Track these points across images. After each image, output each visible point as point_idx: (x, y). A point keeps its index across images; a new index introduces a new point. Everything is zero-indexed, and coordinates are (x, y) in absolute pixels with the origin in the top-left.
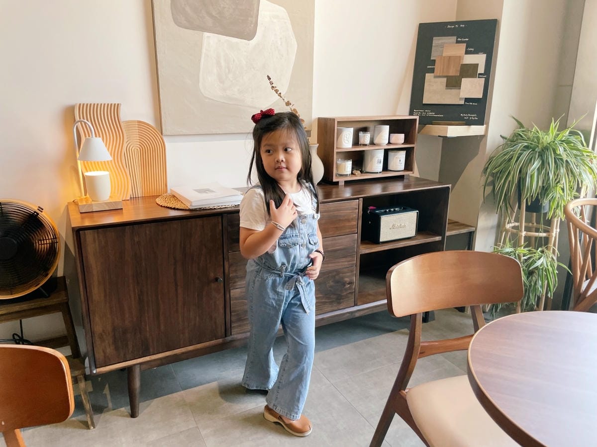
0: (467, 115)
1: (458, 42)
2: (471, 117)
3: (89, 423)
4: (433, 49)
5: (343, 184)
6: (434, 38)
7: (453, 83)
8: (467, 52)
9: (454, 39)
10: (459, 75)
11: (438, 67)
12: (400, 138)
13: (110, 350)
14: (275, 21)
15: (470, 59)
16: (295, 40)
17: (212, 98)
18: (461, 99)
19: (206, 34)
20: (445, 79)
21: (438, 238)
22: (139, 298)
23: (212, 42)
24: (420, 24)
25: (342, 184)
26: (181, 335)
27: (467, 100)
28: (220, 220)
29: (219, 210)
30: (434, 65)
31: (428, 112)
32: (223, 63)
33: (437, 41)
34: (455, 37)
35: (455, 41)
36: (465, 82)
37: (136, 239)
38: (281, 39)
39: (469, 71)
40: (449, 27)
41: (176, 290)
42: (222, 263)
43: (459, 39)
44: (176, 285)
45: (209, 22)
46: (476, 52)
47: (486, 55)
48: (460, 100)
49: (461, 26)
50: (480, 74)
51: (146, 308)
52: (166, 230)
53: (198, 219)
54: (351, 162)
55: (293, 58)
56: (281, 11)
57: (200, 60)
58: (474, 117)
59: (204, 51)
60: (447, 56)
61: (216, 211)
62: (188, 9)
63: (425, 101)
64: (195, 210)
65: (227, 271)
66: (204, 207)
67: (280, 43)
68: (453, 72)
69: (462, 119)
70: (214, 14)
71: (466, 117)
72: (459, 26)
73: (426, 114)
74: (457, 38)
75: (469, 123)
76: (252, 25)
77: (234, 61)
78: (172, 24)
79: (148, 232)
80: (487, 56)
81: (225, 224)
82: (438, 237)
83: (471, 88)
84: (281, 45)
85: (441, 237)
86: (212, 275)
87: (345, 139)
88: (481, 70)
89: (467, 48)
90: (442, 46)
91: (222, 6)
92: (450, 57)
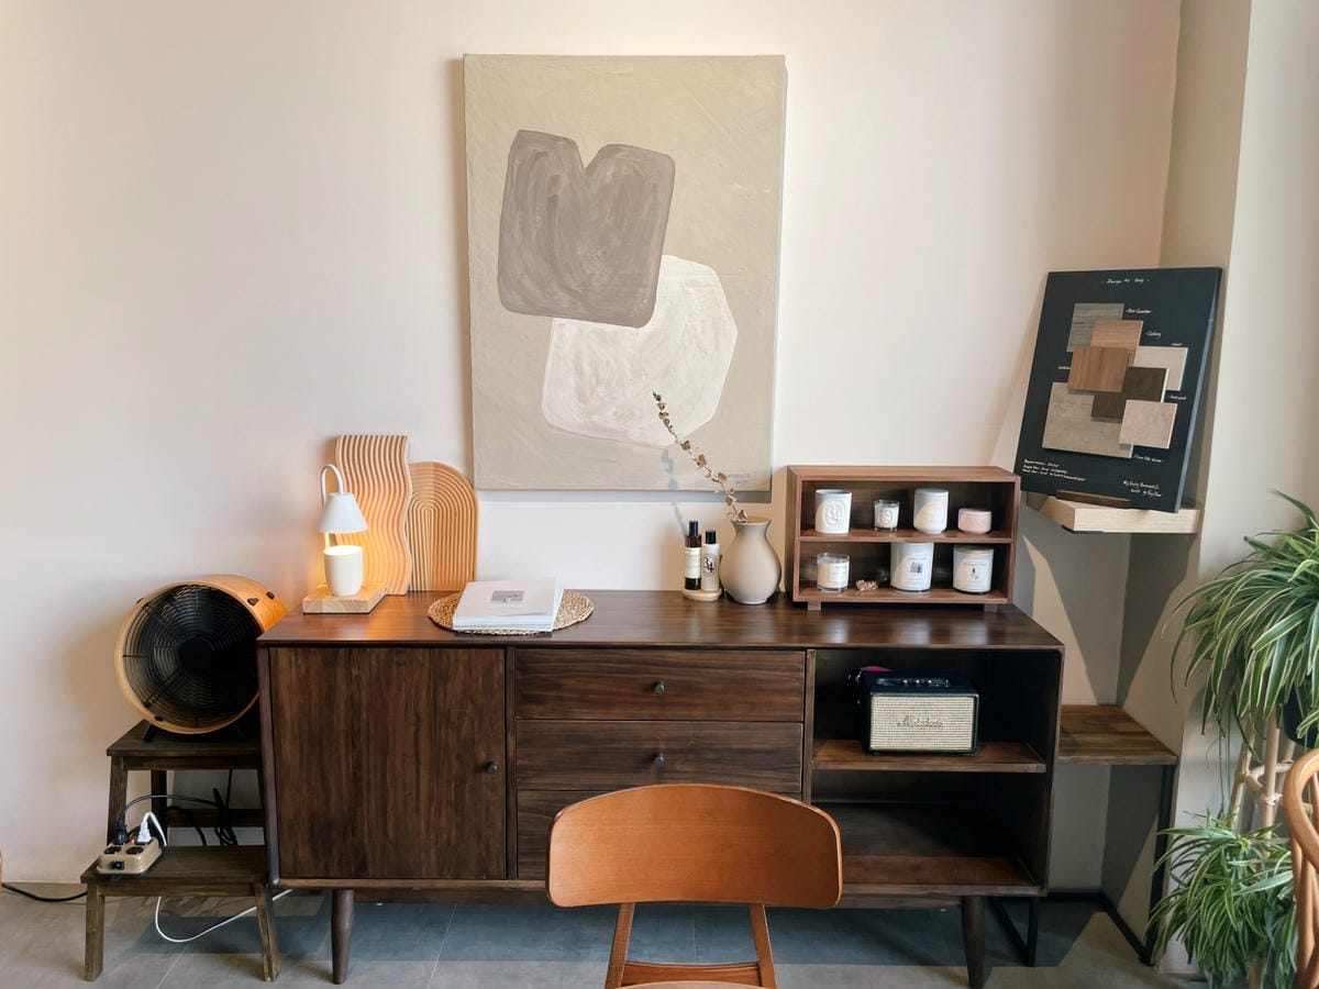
0: (1137, 484)
1: (1126, 316)
2: (1147, 489)
3: (266, 970)
4: (1073, 328)
5: (819, 608)
6: (1077, 305)
7: (1108, 409)
8: (1145, 341)
9: (1118, 309)
10: (1120, 391)
11: (1077, 369)
12: (977, 521)
13: (304, 853)
14: (691, 290)
15: (1148, 357)
16: (733, 321)
17: (563, 427)
18: (1126, 447)
19: (557, 321)
20: (1092, 398)
21: (1033, 767)
22: (355, 773)
23: (568, 334)
24: (1050, 273)
25: (815, 608)
26: (423, 856)
27: (1138, 449)
28: (502, 657)
29: (505, 639)
30: (1069, 366)
31: (1054, 468)
32: (587, 369)
33: (1082, 312)
34: (1122, 306)
35: (1121, 314)
36: (1133, 408)
37: (355, 672)
38: (703, 321)
39: (1145, 384)
40: (1110, 281)
41: (418, 771)
42: (502, 736)
43: (1130, 311)
44: (418, 762)
45: (564, 299)
46: (1165, 342)
47: (1187, 349)
48: (1121, 448)
49: (1137, 280)
50: (1169, 393)
51: (365, 794)
52: (405, 663)
53: (460, 651)
54: (848, 563)
55: (728, 355)
56: (705, 274)
57: (544, 365)
58: (1153, 491)
59: (552, 349)
60: (1098, 348)
61: (498, 639)
62: (527, 282)
63: (1047, 443)
64: (463, 633)
65: (511, 754)
66: (477, 629)
67: (699, 329)
68: (1109, 383)
69: (1125, 492)
70: (573, 286)
71: (1134, 488)
72: (1132, 282)
73: (1049, 472)
74: (1126, 308)
75: (1141, 503)
76: (645, 302)
77: (607, 363)
78: (500, 307)
79: (374, 663)
80: (1189, 354)
81: (511, 664)
82: (1035, 765)
83: (1147, 425)
84: (703, 332)
85: (1044, 766)
86: (483, 756)
87: (829, 514)
88: (1174, 381)
89: (1145, 330)
90: (1091, 324)
91: (588, 272)
92: (1104, 349)
